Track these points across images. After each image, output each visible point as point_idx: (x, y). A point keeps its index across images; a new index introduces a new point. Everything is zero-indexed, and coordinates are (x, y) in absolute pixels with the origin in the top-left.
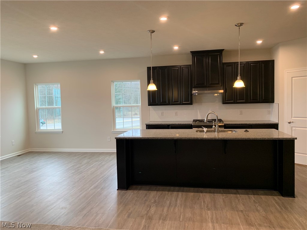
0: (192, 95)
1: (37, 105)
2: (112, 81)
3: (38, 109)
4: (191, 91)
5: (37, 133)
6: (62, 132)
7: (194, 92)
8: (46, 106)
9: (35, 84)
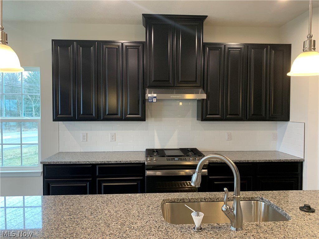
0: (144, 101)
4: (144, 94)
7: (149, 95)
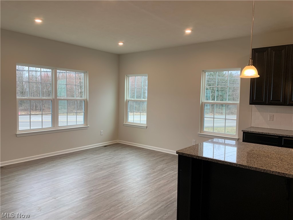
1: (127, 96)
2: (203, 71)
3: (128, 101)
5: (125, 125)
6: (147, 127)
8: (134, 98)
9: (127, 75)
